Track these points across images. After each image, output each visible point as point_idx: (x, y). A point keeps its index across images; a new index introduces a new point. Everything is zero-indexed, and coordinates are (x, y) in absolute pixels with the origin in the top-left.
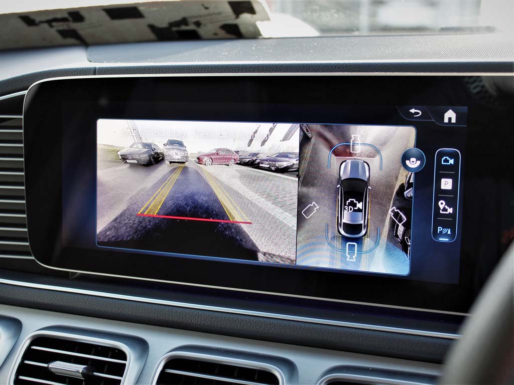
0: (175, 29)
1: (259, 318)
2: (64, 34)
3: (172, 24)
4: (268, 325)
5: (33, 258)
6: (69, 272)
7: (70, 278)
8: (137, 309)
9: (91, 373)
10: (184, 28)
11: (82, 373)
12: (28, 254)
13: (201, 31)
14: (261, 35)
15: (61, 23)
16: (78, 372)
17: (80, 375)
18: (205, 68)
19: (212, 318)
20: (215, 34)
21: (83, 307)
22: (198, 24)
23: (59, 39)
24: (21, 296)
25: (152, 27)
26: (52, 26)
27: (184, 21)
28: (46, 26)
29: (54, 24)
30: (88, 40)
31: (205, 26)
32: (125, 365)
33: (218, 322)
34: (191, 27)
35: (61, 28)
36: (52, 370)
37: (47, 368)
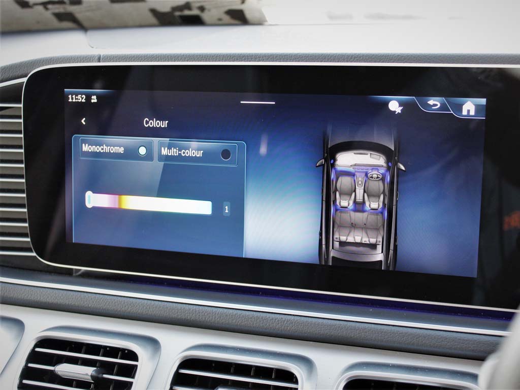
0: (177, 14)
1: (276, 315)
2: (60, 17)
3: (175, 9)
4: (285, 322)
5: (34, 254)
6: (72, 269)
7: (74, 274)
8: (148, 307)
9: (100, 376)
10: (187, 13)
11: (92, 376)
12: (29, 250)
13: (205, 16)
14: (267, 21)
15: (57, 6)
16: (87, 374)
17: (90, 378)
18: (217, 57)
19: (227, 315)
20: (220, 20)
21: (90, 305)
22: (202, 9)
23: (55, 22)
24: (23, 295)
25: (154, 12)
26: (47, 9)
27: (188, 6)
28: (41, 8)
29: (50, 6)
30: (85, 24)
31: (209, 10)
32: (136, 366)
33: (233, 320)
34: (195, 12)
35: (57, 11)
36: (60, 373)
37: (52, 372)
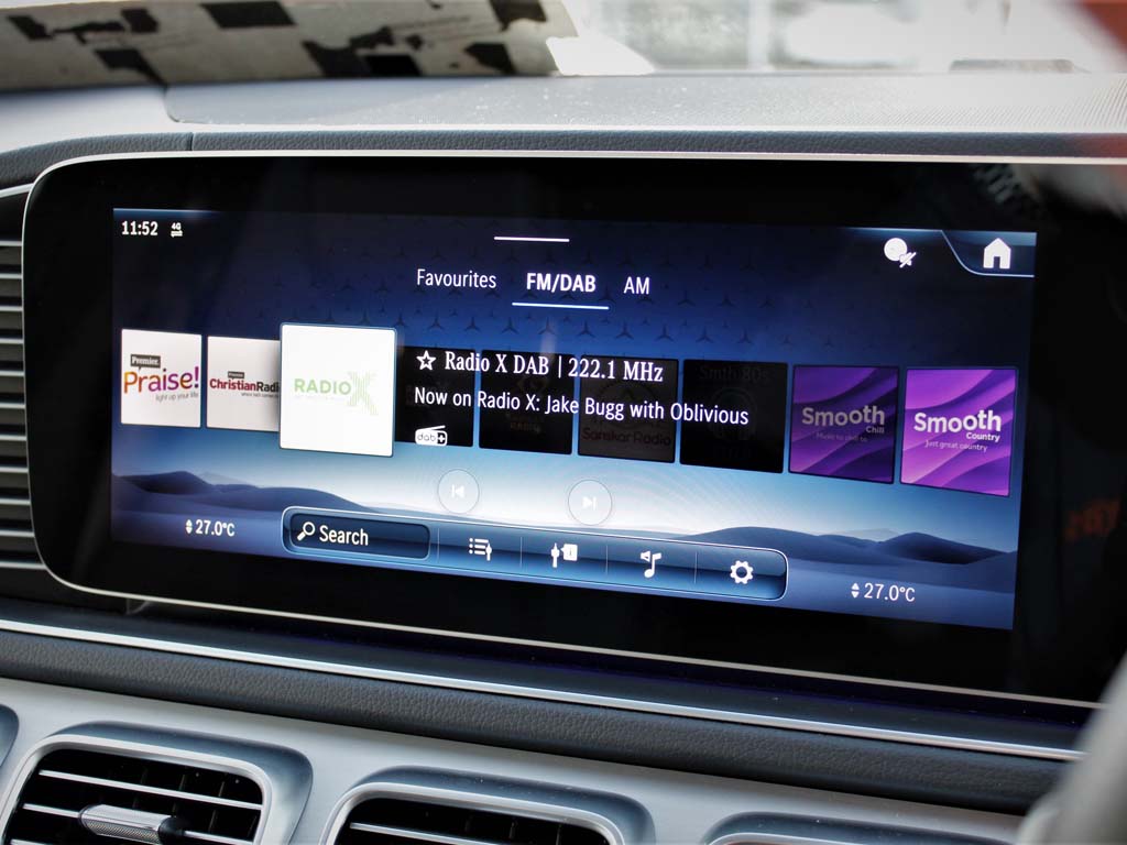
0: (362, 52)
1: (565, 705)
2: (112, 59)
3: (358, 42)
4: (586, 722)
5: (43, 567)
6: (124, 599)
7: (128, 612)
8: (286, 686)
9: (179, 832)
10: (383, 50)
11: (160, 833)
12: (33, 558)
13: (423, 58)
14: (556, 69)
15: (106, 35)
16: (150, 829)
17: (156, 837)
18: (444, 139)
19: (457, 706)
20: (455, 65)
21: (160, 679)
22: (416, 42)
23: (100, 70)
24: (17, 653)
25: (312, 47)
26: (83, 41)
27: (385, 35)
28: (70, 39)
29: (89, 36)
30: (164, 74)
31: (432, 45)
32: (258, 813)
33: (471, 717)
34: (401, 49)
35: (104, 46)
36: (90, 825)
37: (76, 821)
